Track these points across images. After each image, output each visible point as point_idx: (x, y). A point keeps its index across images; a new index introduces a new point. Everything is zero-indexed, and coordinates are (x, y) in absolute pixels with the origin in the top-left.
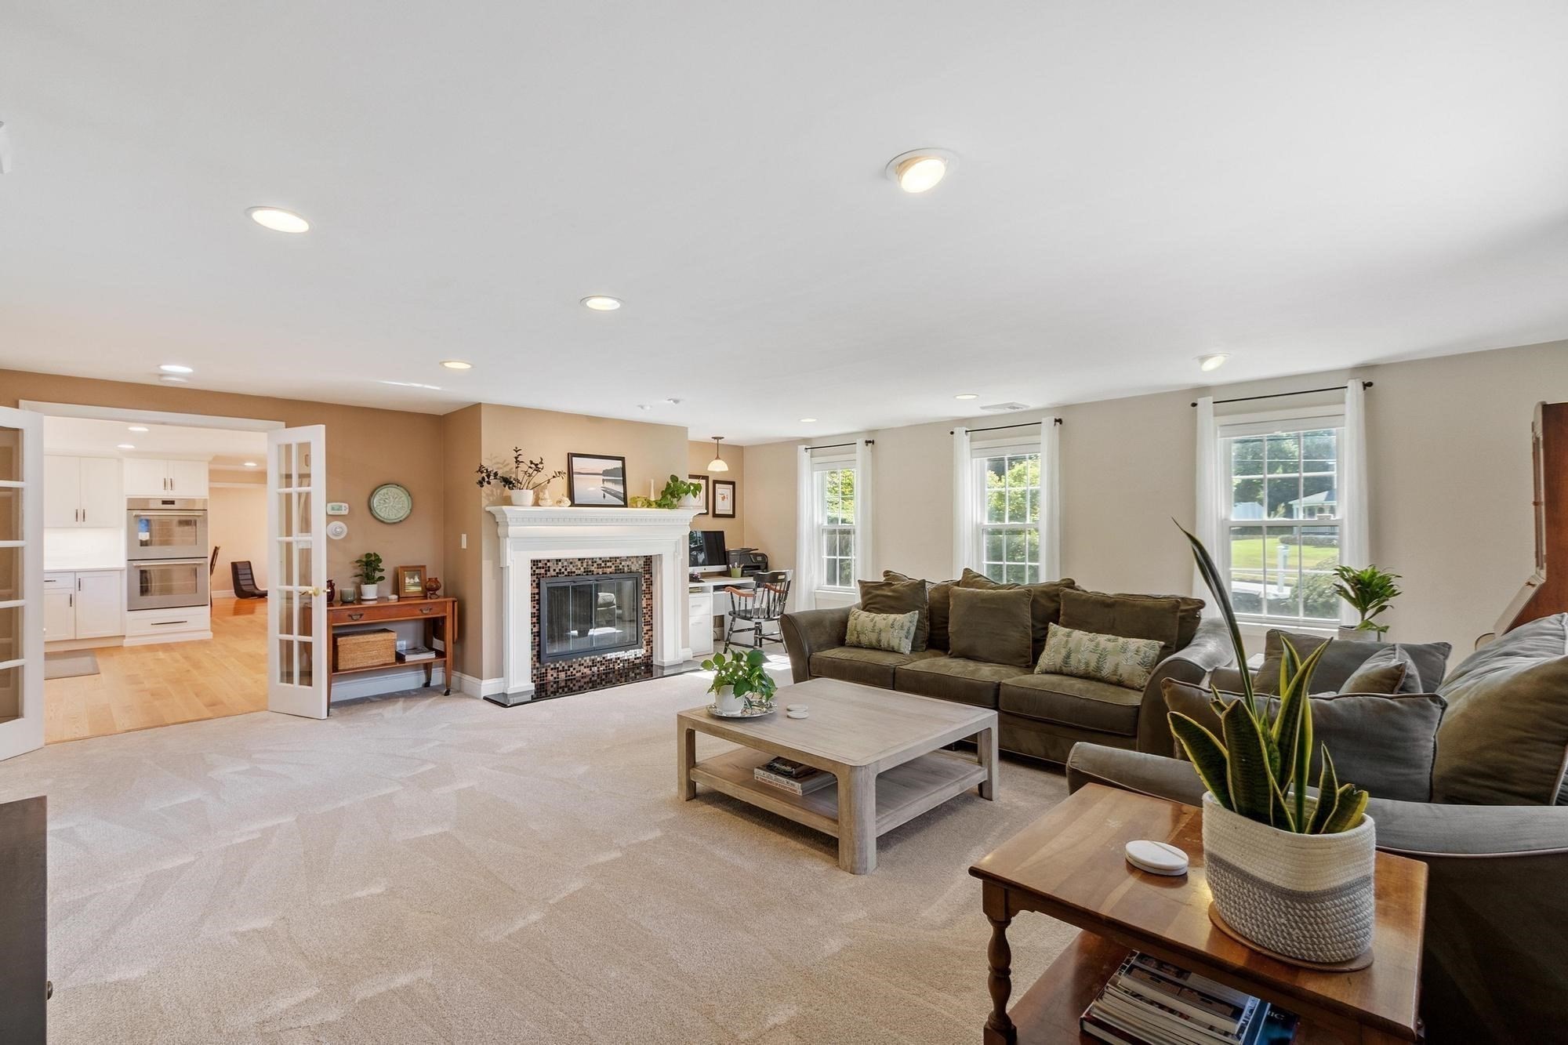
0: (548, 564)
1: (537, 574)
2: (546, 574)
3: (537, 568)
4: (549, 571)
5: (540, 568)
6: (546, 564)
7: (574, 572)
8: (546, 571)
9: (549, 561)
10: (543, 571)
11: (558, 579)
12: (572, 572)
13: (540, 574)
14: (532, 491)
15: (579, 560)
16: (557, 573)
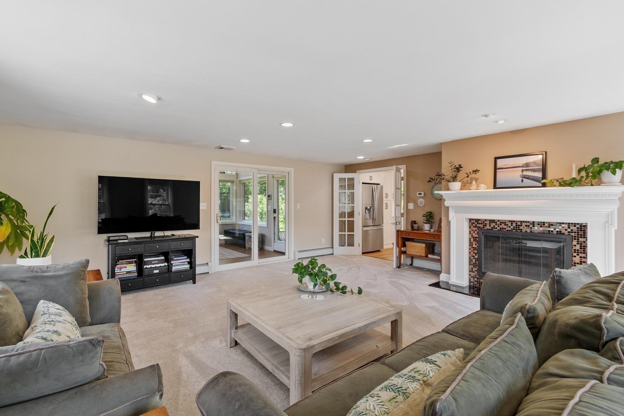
0: (486, 222)
1: (478, 227)
2: (484, 227)
3: (478, 224)
4: (486, 226)
5: (480, 224)
6: (484, 222)
7: (505, 229)
8: (484, 226)
9: (486, 220)
10: (481, 226)
11: (491, 231)
12: (503, 228)
13: (480, 227)
14: (460, 183)
15: (509, 221)
16: (492, 228)
